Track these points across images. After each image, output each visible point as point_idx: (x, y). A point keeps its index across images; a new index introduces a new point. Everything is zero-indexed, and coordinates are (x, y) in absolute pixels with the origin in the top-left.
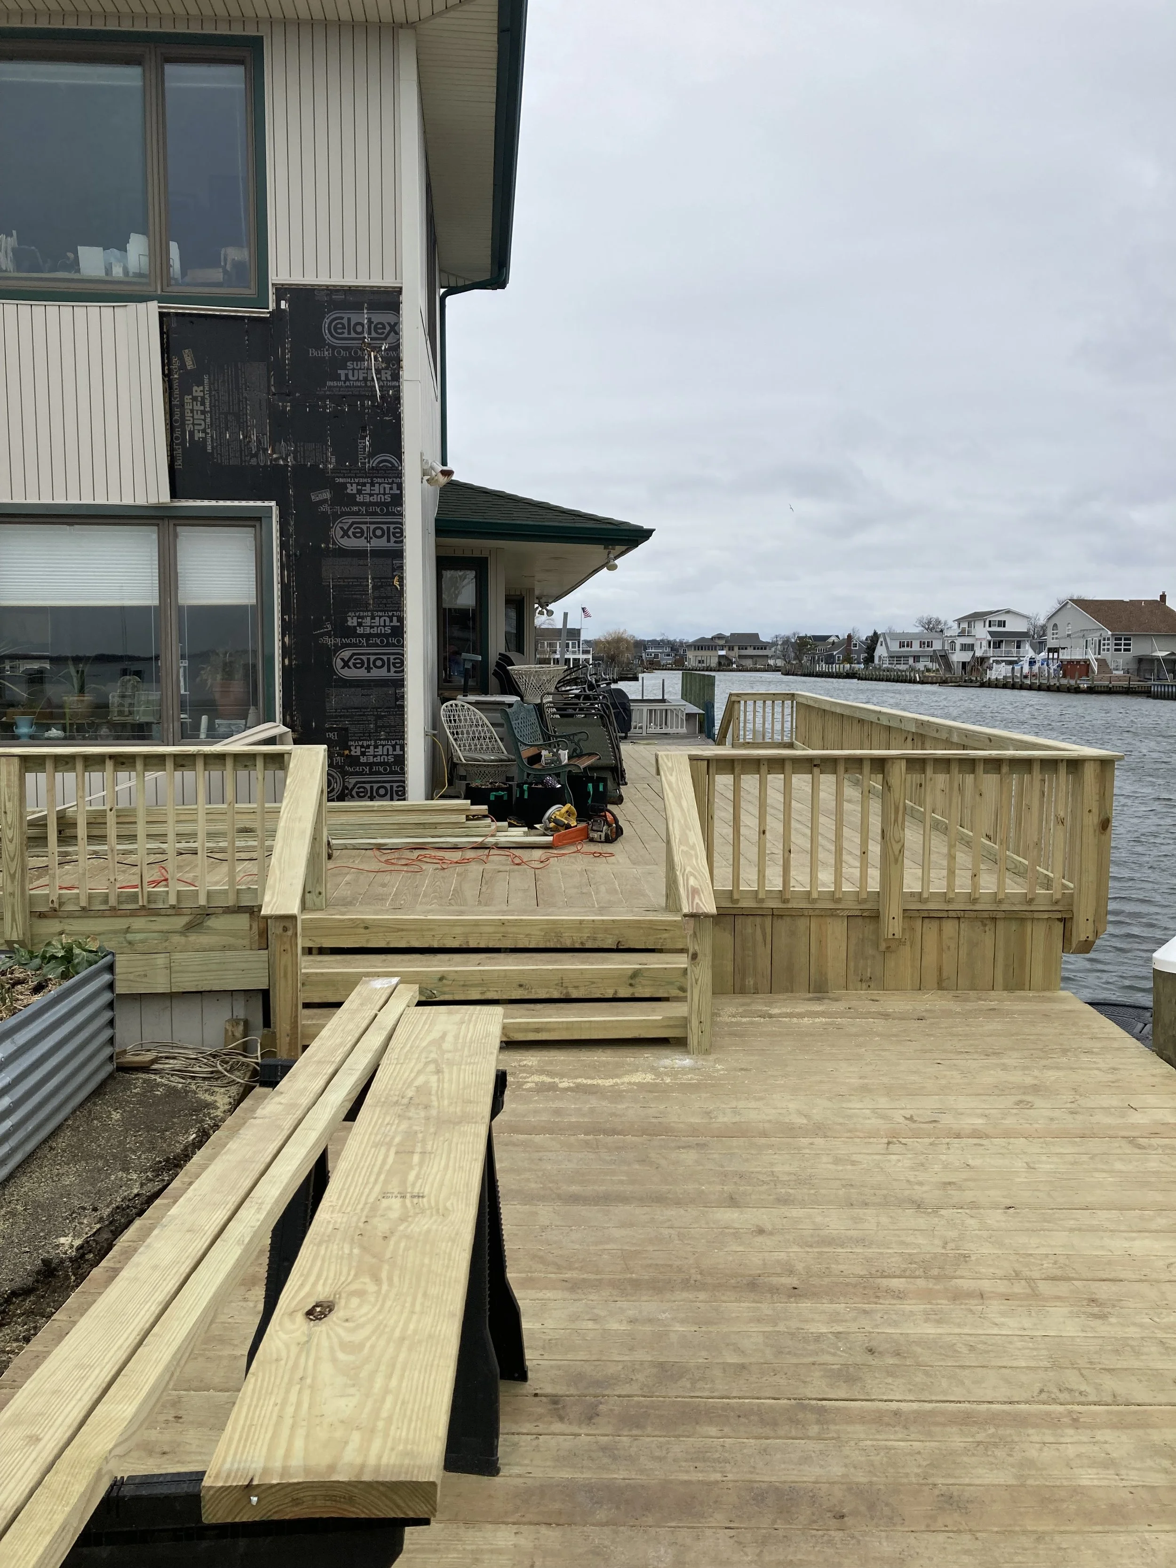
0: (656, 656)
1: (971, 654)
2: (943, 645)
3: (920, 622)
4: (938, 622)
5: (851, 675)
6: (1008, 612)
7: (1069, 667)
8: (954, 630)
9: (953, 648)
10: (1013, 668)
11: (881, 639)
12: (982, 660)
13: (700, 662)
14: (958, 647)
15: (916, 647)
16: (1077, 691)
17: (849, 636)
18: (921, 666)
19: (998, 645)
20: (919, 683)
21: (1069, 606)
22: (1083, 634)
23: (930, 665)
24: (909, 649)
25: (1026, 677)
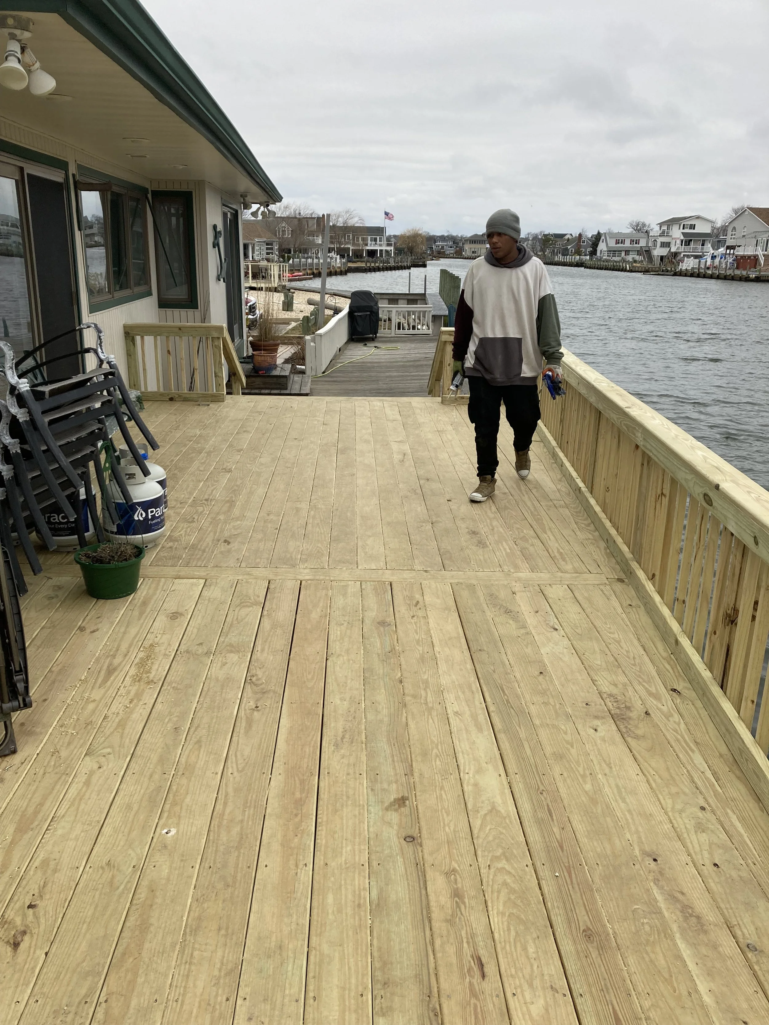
0: (443, 247)
1: (668, 249)
2: (647, 243)
3: (631, 225)
4: (644, 225)
5: (579, 264)
6: (698, 218)
7: (741, 262)
8: (655, 230)
9: (655, 245)
10: (700, 262)
11: (603, 238)
12: (676, 254)
13: (473, 252)
14: (659, 245)
15: (627, 244)
16: (747, 279)
17: (580, 235)
18: (630, 258)
19: (688, 243)
20: (628, 271)
21: (746, 213)
22: (755, 235)
23: (637, 258)
24: (622, 245)
25: (708, 268)
